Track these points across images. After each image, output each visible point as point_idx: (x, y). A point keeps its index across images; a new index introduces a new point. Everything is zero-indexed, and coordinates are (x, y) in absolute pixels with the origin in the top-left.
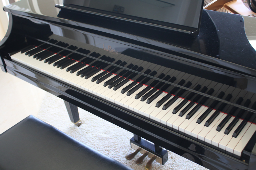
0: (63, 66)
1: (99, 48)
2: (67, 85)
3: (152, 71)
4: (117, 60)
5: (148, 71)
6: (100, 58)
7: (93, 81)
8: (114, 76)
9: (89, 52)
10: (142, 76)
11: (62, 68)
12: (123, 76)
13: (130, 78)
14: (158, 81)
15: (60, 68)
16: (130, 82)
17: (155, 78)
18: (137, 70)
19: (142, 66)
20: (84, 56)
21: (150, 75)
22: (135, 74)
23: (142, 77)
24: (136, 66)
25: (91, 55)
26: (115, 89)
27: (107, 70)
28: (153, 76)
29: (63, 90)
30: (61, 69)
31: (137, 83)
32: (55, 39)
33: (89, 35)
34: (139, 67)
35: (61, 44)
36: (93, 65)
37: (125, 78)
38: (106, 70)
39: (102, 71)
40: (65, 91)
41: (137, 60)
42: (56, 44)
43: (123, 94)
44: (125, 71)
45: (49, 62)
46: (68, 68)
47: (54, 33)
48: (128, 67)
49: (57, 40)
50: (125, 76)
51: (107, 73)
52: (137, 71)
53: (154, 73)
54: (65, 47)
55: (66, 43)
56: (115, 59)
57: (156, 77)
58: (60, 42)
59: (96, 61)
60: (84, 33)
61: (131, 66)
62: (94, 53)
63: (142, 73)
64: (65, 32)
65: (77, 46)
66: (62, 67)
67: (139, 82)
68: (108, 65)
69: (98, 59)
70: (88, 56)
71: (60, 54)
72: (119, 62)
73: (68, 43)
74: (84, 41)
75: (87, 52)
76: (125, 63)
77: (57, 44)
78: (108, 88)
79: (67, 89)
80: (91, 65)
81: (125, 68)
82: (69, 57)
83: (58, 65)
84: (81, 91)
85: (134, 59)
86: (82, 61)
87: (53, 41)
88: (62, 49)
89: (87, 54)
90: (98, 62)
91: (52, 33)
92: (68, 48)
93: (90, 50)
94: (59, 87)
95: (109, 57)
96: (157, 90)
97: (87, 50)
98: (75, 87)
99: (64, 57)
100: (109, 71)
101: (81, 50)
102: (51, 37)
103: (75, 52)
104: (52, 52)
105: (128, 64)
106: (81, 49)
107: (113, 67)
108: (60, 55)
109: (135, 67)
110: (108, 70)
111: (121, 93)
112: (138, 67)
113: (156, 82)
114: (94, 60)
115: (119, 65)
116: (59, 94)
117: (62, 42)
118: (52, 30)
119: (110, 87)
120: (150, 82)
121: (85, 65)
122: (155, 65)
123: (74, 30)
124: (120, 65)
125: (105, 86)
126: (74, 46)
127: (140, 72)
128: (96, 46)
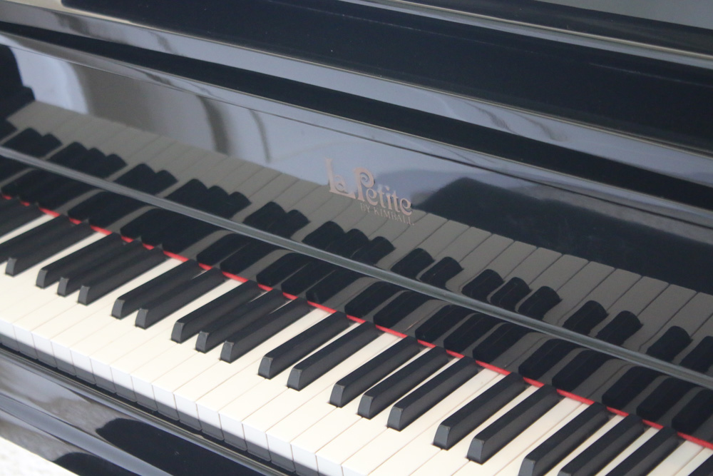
0: (91, 284)
1: (297, 180)
2: (115, 395)
3: (613, 314)
4: (401, 250)
5: (588, 316)
6: (306, 241)
7: (271, 376)
8: (387, 341)
9: (239, 201)
10: (551, 343)
11: (88, 300)
12: (440, 342)
13: (486, 357)
14: (652, 374)
15: (76, 295)
16: (487, 378)
17: (633, 355)
18: (495, 302)
19: (553, 286)
20: (212, 228)
21: (600, 336)
22: (514, 334)
23: (555, 349)
24: (518, 286)
25: (249, 221)
26: (397, 424)
27: (346, 307)
28: (619, 343)
29: (82, 423)
30: (79, 301)
31: (527, 385)
32: (43, 130)
33: (235, 102)
34: (535, 287)
35: (78, 156)
36: (264, 278)
37: (453, 357)
38: (342, 309)
39: (317, 315)
40: (99, 431)
41: (522, 248)
42: (53, 160)
43: (448, 448)
44: (451, 314)
45: (12, 261)
46: (120, 298)
47: (39, 95)
48: (468, 290)
49: (58, 134)
50: (454, 345)
51: (348, 326)
52: (522, 311)
53: (625, 327)
54: (103, 174)
55: (106, 150)
56: (394, 244)
57: (639, 350)
58: (76, 148)
59: (285, 253)
60: (205, 94)
61: (485, 284)
62: (272, 209)
63: (552, 327)
64: (93, 84)
65: (174, 171)
66: (85, 289)
67: (536, 377)
68: (353, 276)
69: (295, 244)
70: (236, 225)
71: (74, 213)
72: (415, 262)
73: (123, 155)
74: (202, 137)
75: (228, 203)
76: (449, 268)
77: (56, 160)
78: (359, 414)
79: (112, 417)
80: (255, 279)
81: (453, 295)
82: (127, 231)
83: (65, 281)
84: (200, 433)
85: (500, 241)
86: (204, 258)
87: (34, 142)
88: (86, 187)
89: (228, 214)
90: (293, 260)
91: (28, 96)
92: (122, 181)
93: (246, 193)
94: (57, 403)
95: (356, 234)
96: (648, 427)
97: (230, 190)
98: (161, 411)
99: (99, 236)
100: (359, 316)
101: (195, 193)
102: (21, 120)
103: (159, 201)
104: (27, 204)
105: (471, 271)
106: (194, 185)
107: (382, 290)
108: (77, 222)
109: (512, 293)
110: (355, 309)
111: (435, 444)
112: (529, 291)
113: (639, 377)
114: (268, 248)
115: (413, 277)
116: (63, 450)
117: (88, 145)
118: (28, 79)
119: (367, 412)
120: (605, 378)
121: (222, 280)
122: (624, 277)
123: (144, 77)
124: (424, 279)
125: (339, 401)
126: (156, 167)
127: (540, 318)
128: (276, 166)
